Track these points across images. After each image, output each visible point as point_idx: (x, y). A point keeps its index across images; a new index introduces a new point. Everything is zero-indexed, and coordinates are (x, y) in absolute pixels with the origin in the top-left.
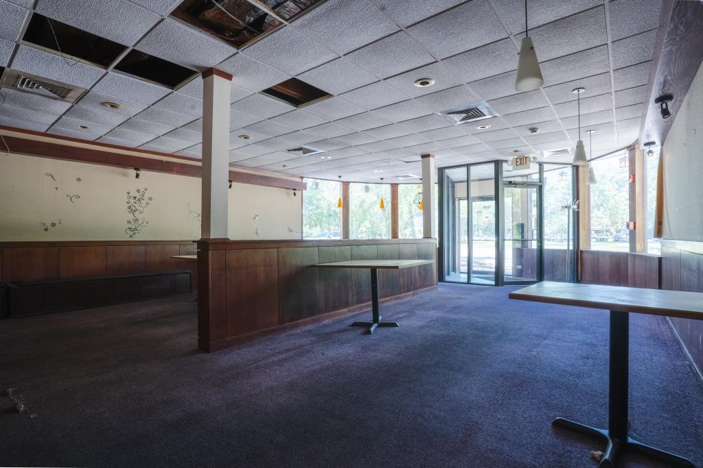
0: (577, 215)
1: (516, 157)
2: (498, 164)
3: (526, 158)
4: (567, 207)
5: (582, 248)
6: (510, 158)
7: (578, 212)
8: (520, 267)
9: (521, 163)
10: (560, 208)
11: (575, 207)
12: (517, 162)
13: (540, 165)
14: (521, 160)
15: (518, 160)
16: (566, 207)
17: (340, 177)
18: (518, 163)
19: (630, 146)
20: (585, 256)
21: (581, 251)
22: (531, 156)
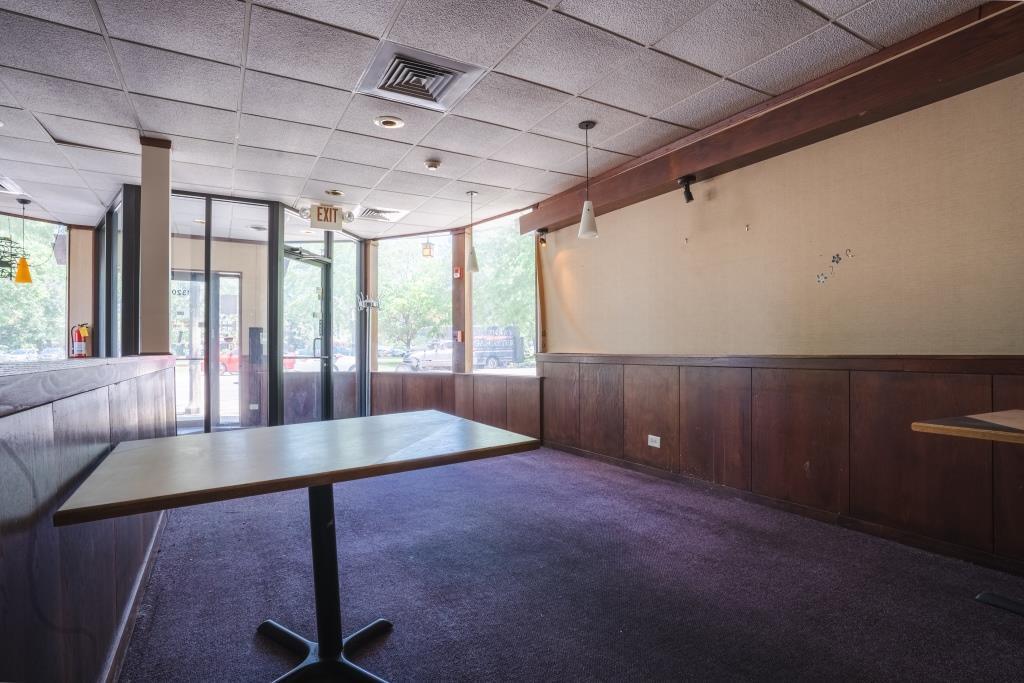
1: (318, 204)
2: (275, 208)
3: (336, 210)
6: (307, 204)
9: (326, 217)
12: (319, 214)
14: (326, 212)
15: (322, 211)
18: (322, 217)
19: (457, 229)
22: (346, 209)
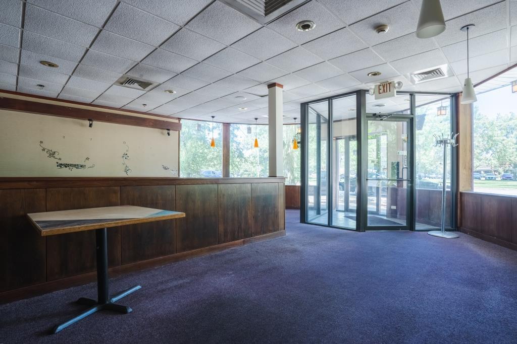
0: (456, 152)
1: (379, 84)
2: (360, 94)
3: (390, 83)
4: (444, 142)
5: (462, 189)
7: (457, 148)
8: (394, 207)
9: (384, 91)
10: (435, 144)
11: (453, 141)
12: (379, 89)
13: (411, 95)
14: (384, 87)
15: (381, 87)
16: (441, 142)
17: (213, 117)
18: (381, 91)
20: (466, 199)
21: (461, 193)
22: (396, 81)
